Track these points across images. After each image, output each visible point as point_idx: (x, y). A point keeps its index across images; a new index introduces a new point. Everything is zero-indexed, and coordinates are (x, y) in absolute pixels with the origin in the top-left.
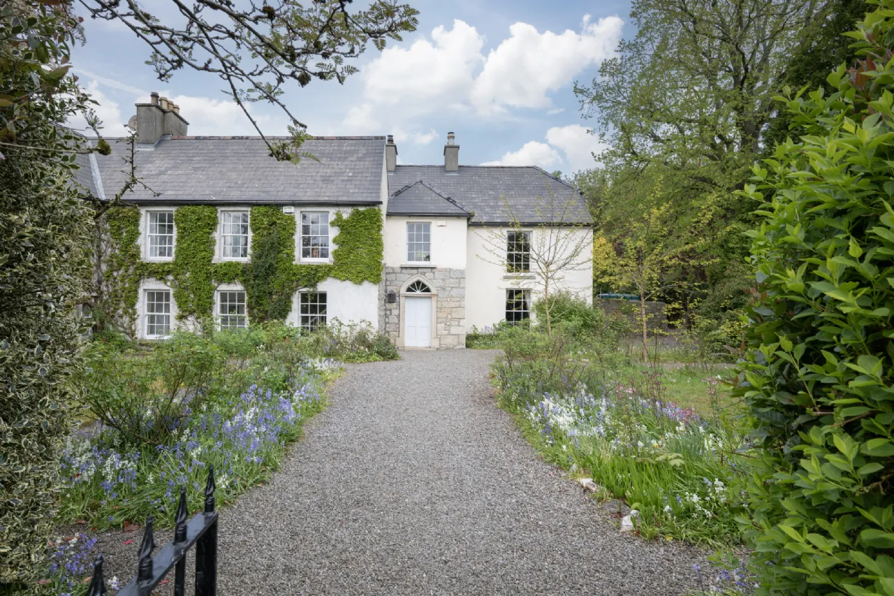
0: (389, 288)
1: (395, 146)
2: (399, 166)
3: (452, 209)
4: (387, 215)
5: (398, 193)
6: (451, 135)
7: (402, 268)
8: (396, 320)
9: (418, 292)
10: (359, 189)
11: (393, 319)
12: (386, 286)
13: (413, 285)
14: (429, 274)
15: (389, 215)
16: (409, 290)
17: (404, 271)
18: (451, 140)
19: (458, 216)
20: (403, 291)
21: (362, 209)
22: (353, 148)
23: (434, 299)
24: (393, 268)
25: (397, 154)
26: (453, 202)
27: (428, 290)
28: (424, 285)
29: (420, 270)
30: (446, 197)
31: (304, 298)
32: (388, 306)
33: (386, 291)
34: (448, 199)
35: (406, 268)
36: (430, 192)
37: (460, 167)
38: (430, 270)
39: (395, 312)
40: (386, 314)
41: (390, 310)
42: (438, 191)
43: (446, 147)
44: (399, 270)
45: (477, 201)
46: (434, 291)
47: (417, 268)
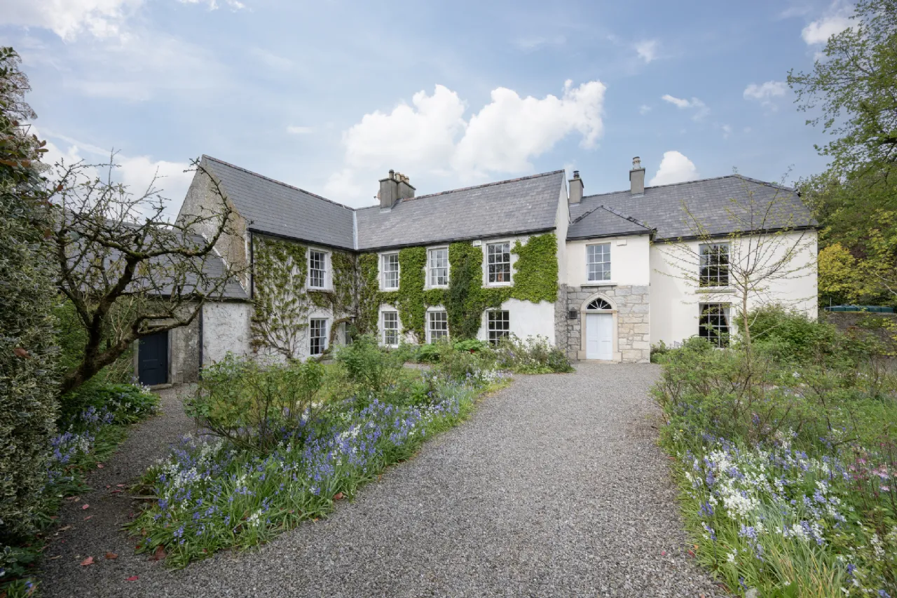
0: (571, 306)
1: (581, 180)
2: (585, 197)
3: (633, 227)
4: (567, 240)
5: (579, 219)
6: (636, 160)
7: (582, 287)
8: (578, 335)
9: (599, 310)
10: (536, 218)
11: (574, 334)
12: (567, 304)
13: (594, 303)
14: (610, 292)
15: (569, 240)
16: (590, 307)
17: (585, 290)
18: (636, 164)
19: (641, 234)
20: (584, 308)
21: (537, 236)
22: (534, 185)
23: (615, 315)
24: (573, 288)
25: (583, 186)
26: (635, 221)
27: (609, 307)
28: (605, 303)
29: (599, 289)
30: (627, 216)
31: (491, 316)
32: (569, 322)
33: (567, 308)
34: (629, 219)
35: (586, 287)
36: (610, 215)
37: (646, 189)
38: (610, 288)
39: (576, 327)
40: (568, 329)
41: (572, 326)
42: (618, 213)
43: (631, 172)
44: (580, 290)
45: (664, 218)
46: (614, 308)
47: (597, 287)
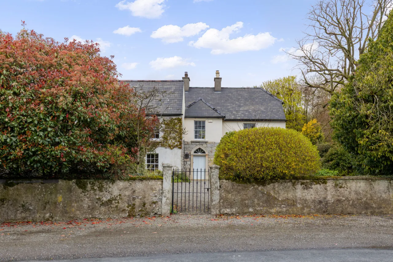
0: (186, 152)
1: (189, 78)
2: (191, 88)
3: (216, 114)
4: (185, 117)
5: (190, 106)
6: (218, 73)
7: (192, 142)
9: (199, 154)
10: (173, 108)
11: (188, 166)
12: (184, 150)
13: (197, 150)
14: (205, 145)
16: (195, 152)
17: (193, 143)
18: (218, 75)
19: (218, 118)
20: (192, 153)
21: (174, 117)
22: (169, 87)
23: (207, 157)
24: (188, 142)
26: (216, 111)
27: (204, 152)
28: (202, 150)
29: (200, 143)
30: (213, 108)
31: (149, 156)
32: (185, 160)
33: (184, 153)
35: (194, 142)
36: (205, 105)
37: (222, 88)
38: (205, 143)
39: (189, 163)
40: (184, 164)
41: (186, 162)
42: (209, 105)
43: (215, 79)
44: (190, 143)
45: (229, 107)
46: (207, 153)
